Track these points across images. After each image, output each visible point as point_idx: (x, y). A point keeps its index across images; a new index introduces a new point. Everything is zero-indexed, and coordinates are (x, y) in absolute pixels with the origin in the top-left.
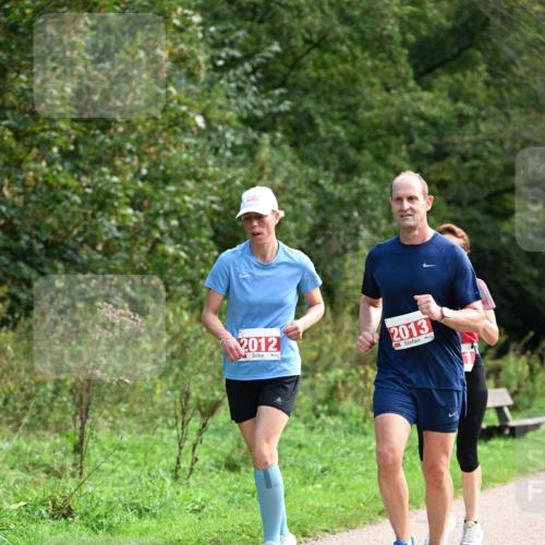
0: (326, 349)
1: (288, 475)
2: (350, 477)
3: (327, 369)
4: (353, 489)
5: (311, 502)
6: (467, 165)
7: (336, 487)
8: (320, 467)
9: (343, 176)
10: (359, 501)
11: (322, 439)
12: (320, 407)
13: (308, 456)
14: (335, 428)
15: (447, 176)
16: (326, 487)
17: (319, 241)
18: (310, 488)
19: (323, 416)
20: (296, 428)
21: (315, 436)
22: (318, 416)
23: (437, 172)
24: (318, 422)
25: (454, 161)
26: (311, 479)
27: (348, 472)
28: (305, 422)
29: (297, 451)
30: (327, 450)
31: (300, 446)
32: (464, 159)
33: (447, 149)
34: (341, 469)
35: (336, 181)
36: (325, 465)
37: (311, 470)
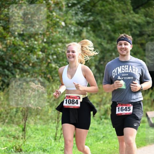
0: (104, 98)
1: (92, 139)
2: (112, 139)
3: (105, 104)
4: (113, 143)
5: (99, 147)
6: (150, 38)
7: (107, 143)
8: (102, 136)
9: (110, 42)
10: (115, 147)
11: (103, 127)
12: (102, 117)
13: (98, 132)
14: (107, 123)
15: (143, 42)
16: (104, 142)
17: (102, 63)
18: (99, 143)
19: (103, 120)
20: (94, 123)
21: (100, 126)
22: (101, 119)
23: (140, 40)
24: (101, 121)
25: (146, 37)
26: (99, 140)
27: (111, 138)
28: (97, 121)
29: (95, 131)
30: (105, 130)
31: (96, 129)
32: (149, 36)
33: (144, 33)
34: (109, 137)
35: (108, 43)
36: (104, 135)
37: (99, 137)
